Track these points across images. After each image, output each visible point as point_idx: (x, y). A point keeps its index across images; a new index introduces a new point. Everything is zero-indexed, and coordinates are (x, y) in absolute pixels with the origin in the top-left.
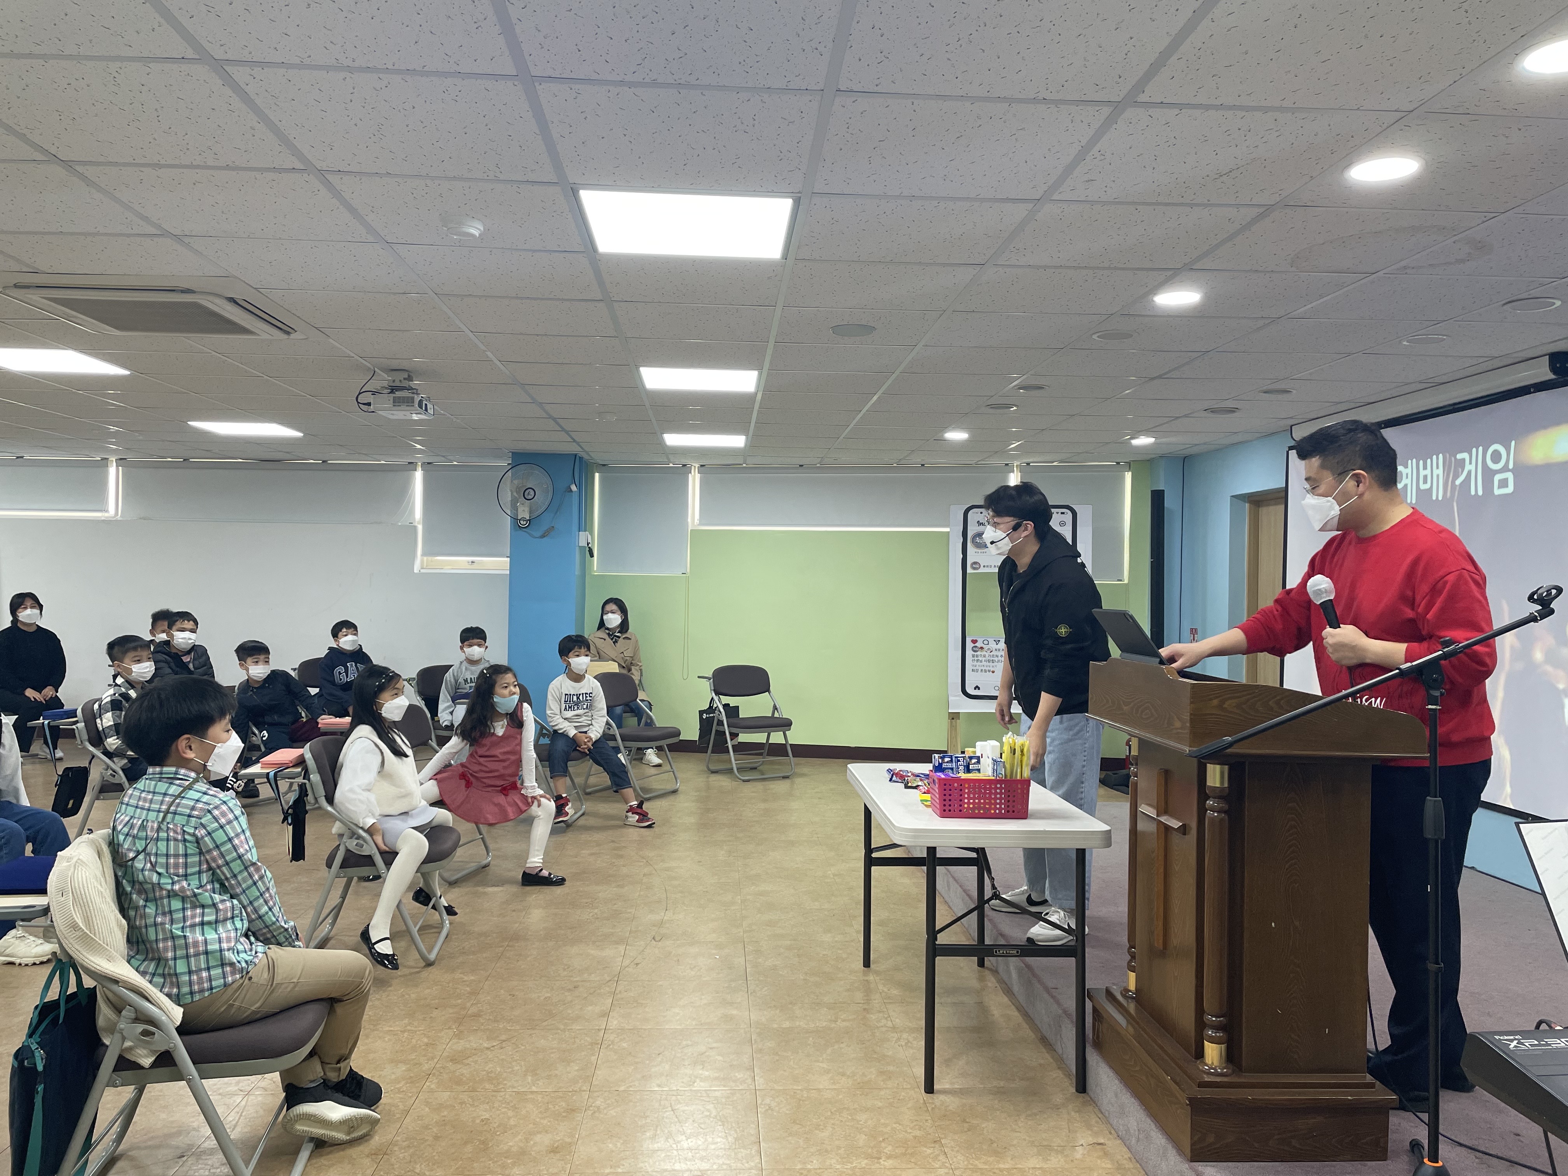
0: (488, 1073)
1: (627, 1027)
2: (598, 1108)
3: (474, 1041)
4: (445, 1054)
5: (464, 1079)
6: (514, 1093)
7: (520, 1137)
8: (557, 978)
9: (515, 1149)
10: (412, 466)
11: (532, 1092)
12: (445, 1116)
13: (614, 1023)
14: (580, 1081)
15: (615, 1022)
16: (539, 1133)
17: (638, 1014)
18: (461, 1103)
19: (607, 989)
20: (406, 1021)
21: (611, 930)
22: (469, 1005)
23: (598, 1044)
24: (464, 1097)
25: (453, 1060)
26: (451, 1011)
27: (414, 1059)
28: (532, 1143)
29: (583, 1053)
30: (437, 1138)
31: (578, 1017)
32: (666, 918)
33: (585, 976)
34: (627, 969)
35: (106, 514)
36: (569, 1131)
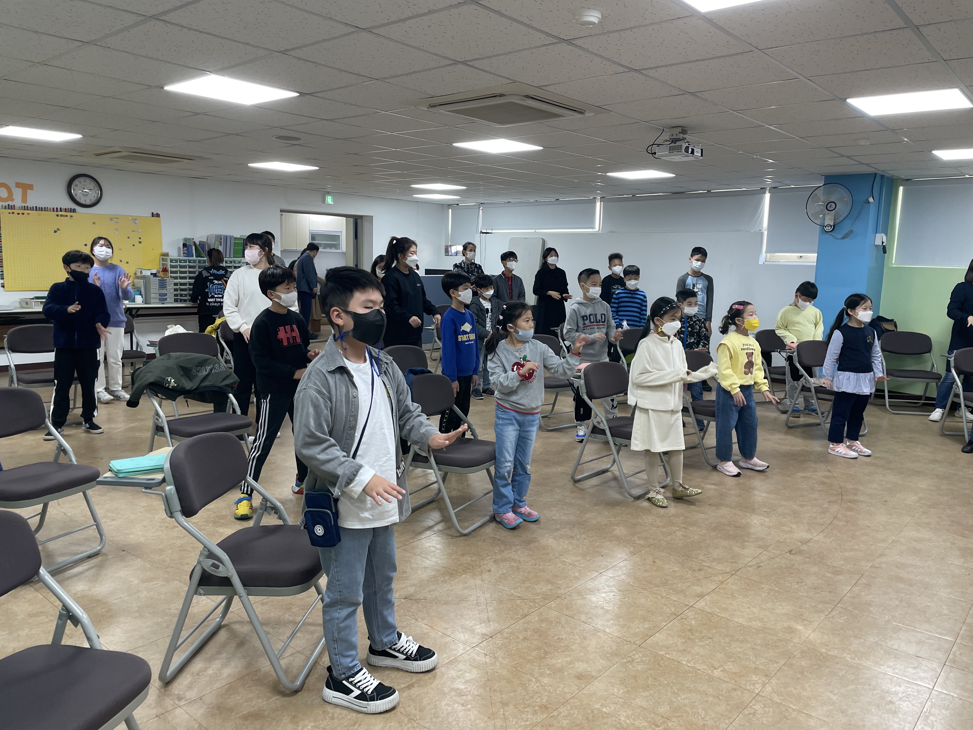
1: (708, 610)
2: (633, 660)
5: (574, 607)
6: (593, 628)
7: (568, 659)
8: (694, 560)
9: (559, 666)
10: (763, 190)
12: (541, 627)
13: (701, 604)
15: (703, 604)
16: (582, 661)
17: (725, 604)
19: (720, 578)
20: (579, 558)
21: (764, 536)
23: (676, 615)
24: (563, 620)
27: (559, 584)
28: (572, 666)
29: (660, 618)
30: (525, 639)
31: (682, 592)
32: (815, 538)
33: (714, 564)
34: (748, 568)
35: (594, 230)
36: (601, 668)
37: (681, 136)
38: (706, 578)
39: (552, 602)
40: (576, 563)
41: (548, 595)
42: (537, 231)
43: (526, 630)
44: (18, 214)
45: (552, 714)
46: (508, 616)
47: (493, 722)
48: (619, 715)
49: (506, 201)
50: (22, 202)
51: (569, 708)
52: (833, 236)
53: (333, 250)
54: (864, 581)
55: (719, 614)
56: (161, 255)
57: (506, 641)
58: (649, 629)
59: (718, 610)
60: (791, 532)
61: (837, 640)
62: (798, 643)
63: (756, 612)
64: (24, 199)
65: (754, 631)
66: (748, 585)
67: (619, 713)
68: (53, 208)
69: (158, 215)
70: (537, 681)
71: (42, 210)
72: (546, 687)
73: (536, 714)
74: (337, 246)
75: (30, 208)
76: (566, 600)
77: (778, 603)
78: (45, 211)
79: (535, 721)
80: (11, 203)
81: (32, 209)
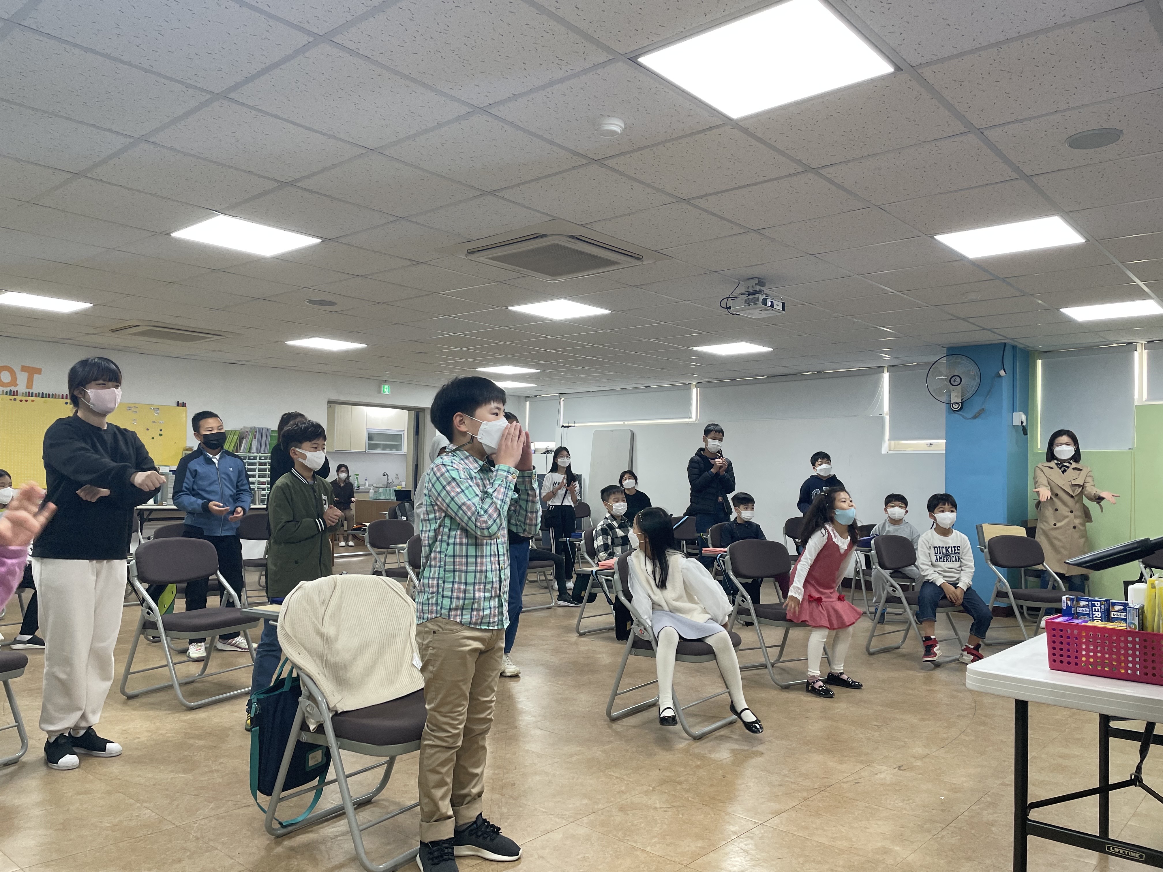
0: (632, 825)
3: (653, 800)
4: (623, 802)
5: (612, 823)
6: (630, 847)
10: (881, 369)
14: (689, 856)
17: (805, 822)
18: (587, 840)
19: (805, 794)
20: (629, 772)
21: (869, 751)
24: (595, 836)
26: (667, 774)
32: (934, 754)
34: (842, 784)
35: (690, 420)
37: (758, 288)
39: (584, 818)
41: (581, 810)
42: (626, 423)
44: (21, 401)
49: (590, 390)
50: (27, 388)
52: (962, 416)
53: (394, 452)
54: (989, 799)
55: (795, 833)
56: (184, 450)
58: (703, 848)
59: (795, 829)
60: (904, 747)
61: (942, 861)
62: (892, 865)
63: (843, 830)
64: (30, 384)
65: (836, 851)
66: (839, 802)
68: (63, 395)
69: (184, 405)
71: (49, 397)
74: (398, 447)
75: (36, 394)
76: (603, 816)
77: (874, 822)
78: (52, 397)
80: (13, 389)
81: (37, 395)
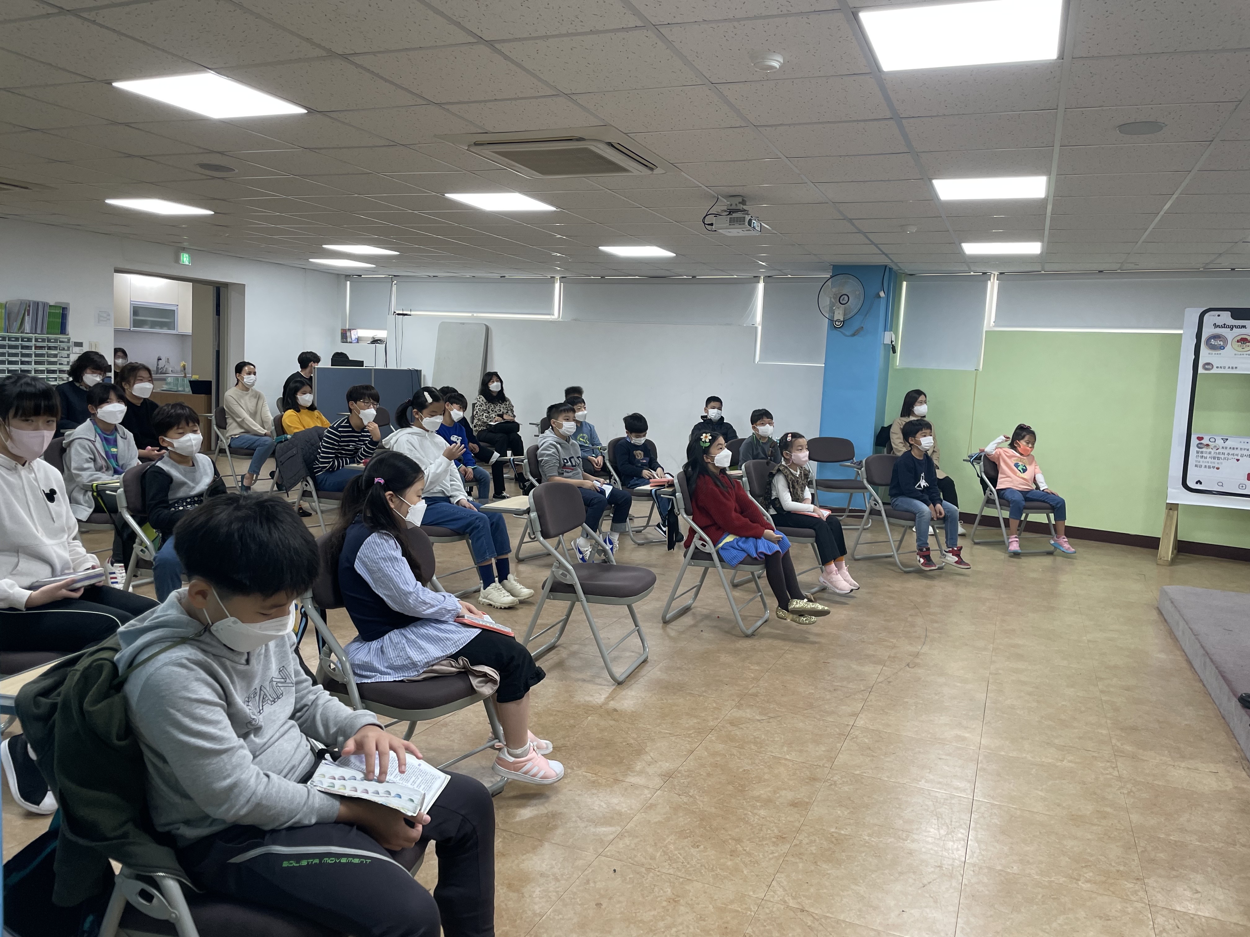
0: (755, 738)
1: (871, 727)
2: (835, 782)
3: (748, 713)
4: (726, 718)
5: (737, 738)
6: (771, 757)
7: (769, 789)
9: (764, 796)
10: (756, 278)
11: (786, 759)
12: (718, 761)
13: (860, 722)
14: (825, 759)
15: (862, 722)
16: (785, 789)
17: (883, 720)
18: (731, 755)
19: (861, 696)
20: (703, 689)
21: (872, 653)
22: (751, 686)
23: (844, 735)
24: (735, 751)
25: (732, 723)
26: (737, 688)
27: (703, 716)
29: (831, 740)
30: (709, 775)
31: (833, 713)
32: (922, 651)
33: (845, 683)
34: (880, 684)
35: (553, 317)
36: (809, 793)
37: (741, 207)
38: (846, 697)
40: (704, 694)
41: (699, 729)
42: (475, 315)
43: (703, 766)
45: (794, 844)
46: (672, 753)
47: (739, 859)
48: (861, 835)
49: (432, 274)
51: (806, 835)
52: (842, 332)
53: (165, 331)
55: (885, 731)
57: (689, 779)
58: (829, 751)
59: (881, 727)
60: (895, 646)
61: (1007, 742)
63: (916, 724)
65: (928, 742)
66: (892, 701)
67: (859, 833)
70: (754, 814)
72: (768, 819)
73: (778, 845)
74: (171, 325)
76: (723, 732)
77: (932, 715)
79: (782, 852)
